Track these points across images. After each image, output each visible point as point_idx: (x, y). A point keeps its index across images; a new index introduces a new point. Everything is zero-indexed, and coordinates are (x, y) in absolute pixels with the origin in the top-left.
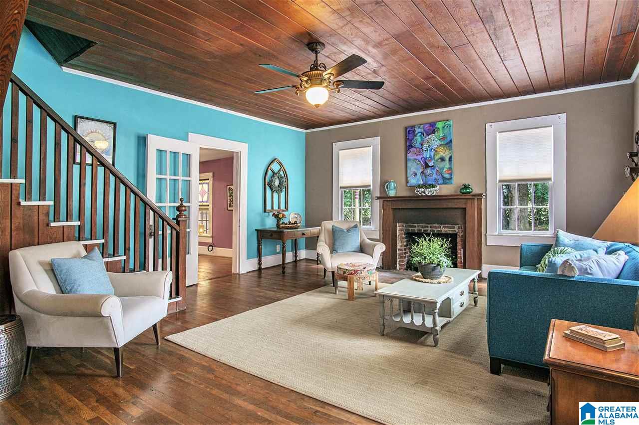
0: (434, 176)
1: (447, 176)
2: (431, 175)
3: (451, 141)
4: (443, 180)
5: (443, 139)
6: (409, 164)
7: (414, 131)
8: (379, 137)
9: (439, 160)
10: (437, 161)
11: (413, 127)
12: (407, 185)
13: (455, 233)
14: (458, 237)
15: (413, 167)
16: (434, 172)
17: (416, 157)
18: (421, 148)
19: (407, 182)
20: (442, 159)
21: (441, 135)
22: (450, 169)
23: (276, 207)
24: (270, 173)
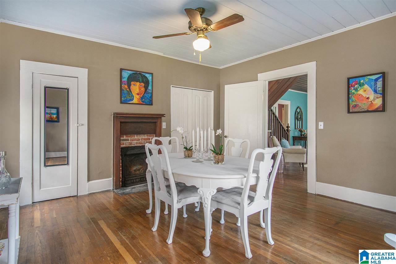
23: (299, 127)
24: (297, 113)
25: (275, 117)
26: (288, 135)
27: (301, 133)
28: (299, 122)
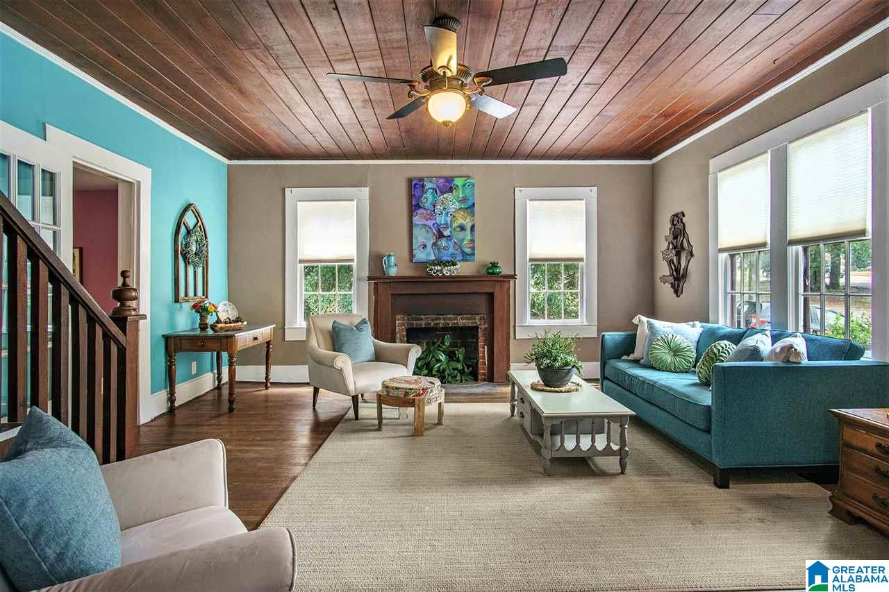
0: (451, 250)
1: (468, 250)
2: (446, 248)
3: (474, 204)
4: (463, 256)
5: (464, 200)
6: (415, 231)
7: (423, 186)
8: (368, 188)
9: (458, 229)
10: (454, 229)
11: (422, 179)
12: (411, 261)
13: (475, 325)
14: (480, 330)
15: (421, 236)
16: (451, 244)
17: (426, 222)
18: (432, 209)
19: (412, 255)
20: (462, 228)
21: (461, 196)
22: (472, 241)
23: (191, 293)
24: (183, 230)
25: (57, 278)
26: (122, 352)
27: (201, 316)
28: (195, 272)
